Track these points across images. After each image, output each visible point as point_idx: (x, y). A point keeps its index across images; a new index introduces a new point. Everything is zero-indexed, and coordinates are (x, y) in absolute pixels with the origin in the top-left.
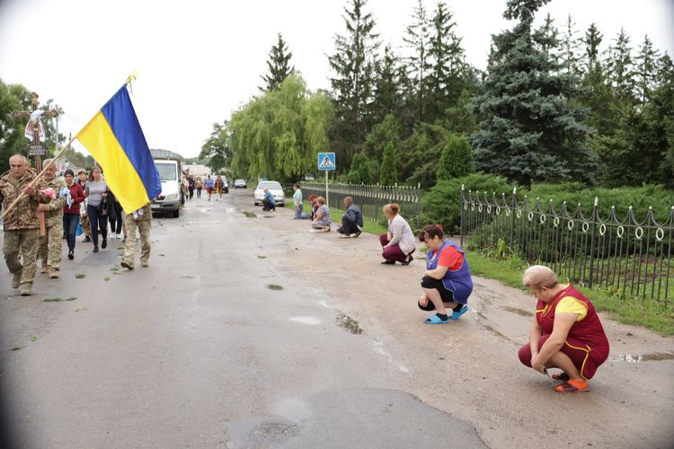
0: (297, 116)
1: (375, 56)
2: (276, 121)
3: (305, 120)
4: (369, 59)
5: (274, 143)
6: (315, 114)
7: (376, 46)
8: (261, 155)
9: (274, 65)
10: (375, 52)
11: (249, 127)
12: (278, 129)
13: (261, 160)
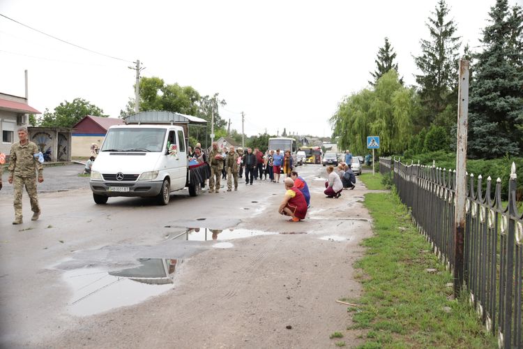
0: (389, 106)
1: (455, 55)
2: (371, 110)
3: (394, 109)
4: (450, 58)
5: (369, 127)
6: (401, 104)
7: (456, 47)
8: (358, 137)
9: (381, 64)
10: (455, 52)
11: (349, 115)
12: (373, 117)
13: (358, 141)
